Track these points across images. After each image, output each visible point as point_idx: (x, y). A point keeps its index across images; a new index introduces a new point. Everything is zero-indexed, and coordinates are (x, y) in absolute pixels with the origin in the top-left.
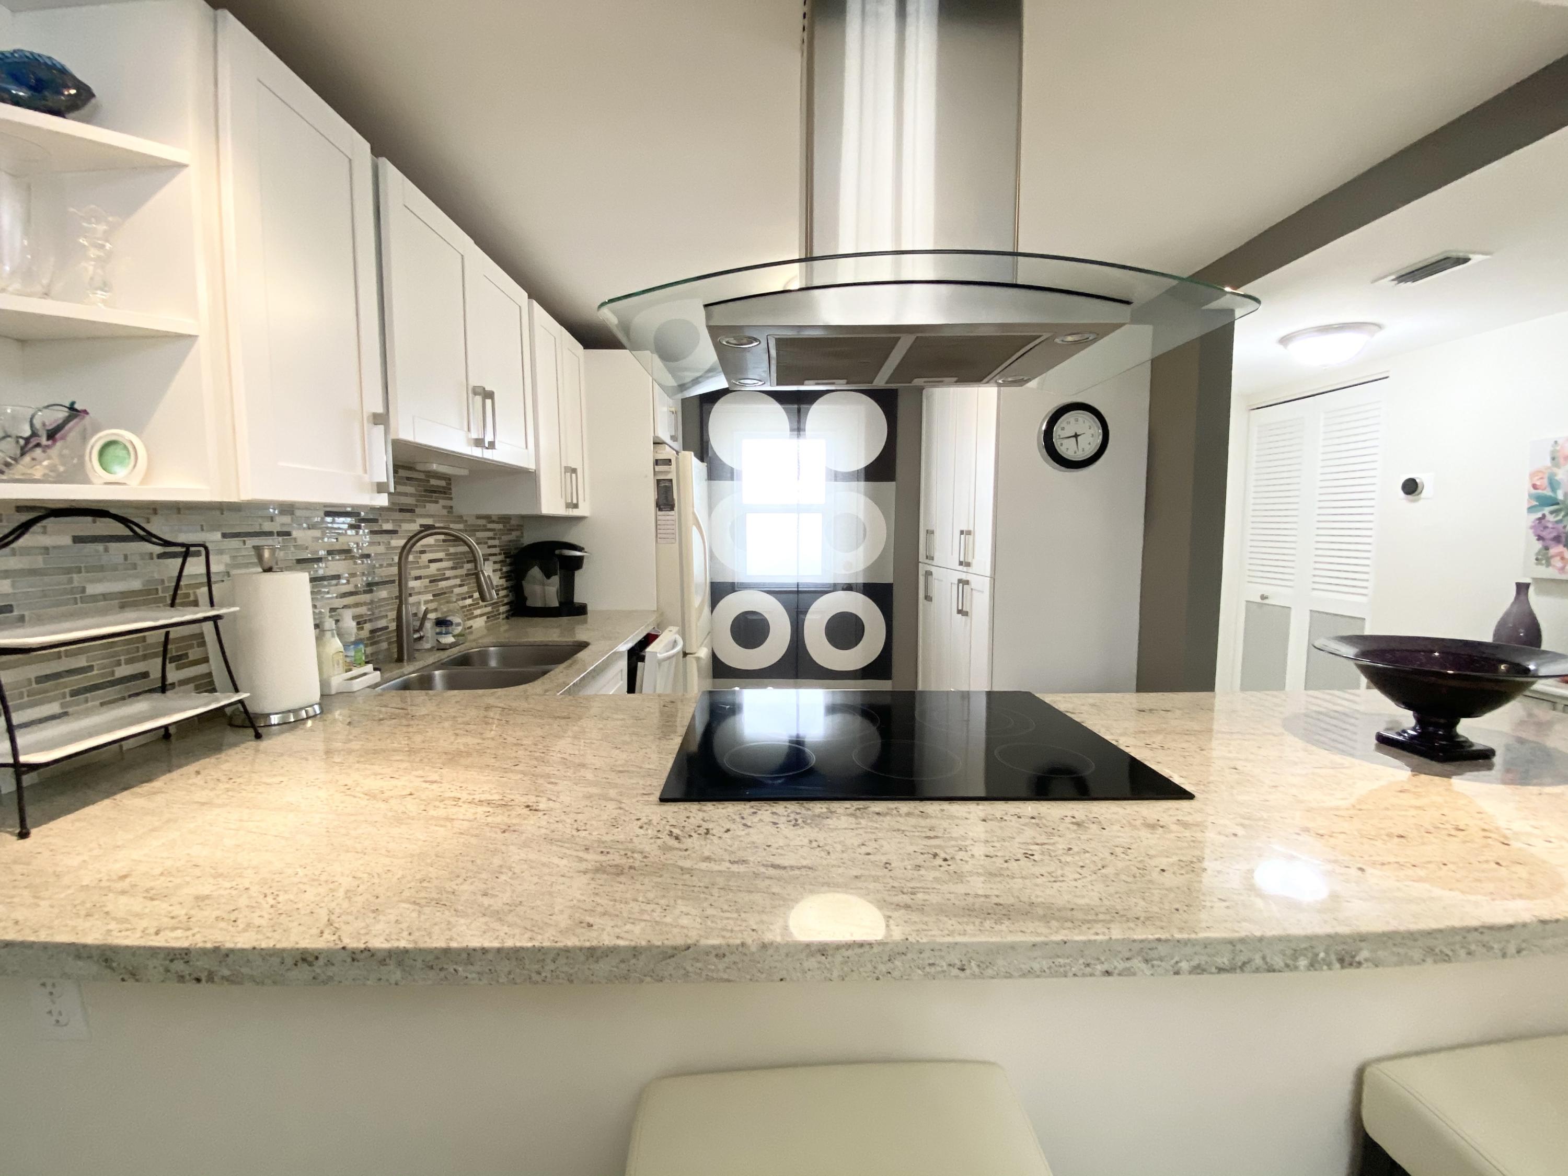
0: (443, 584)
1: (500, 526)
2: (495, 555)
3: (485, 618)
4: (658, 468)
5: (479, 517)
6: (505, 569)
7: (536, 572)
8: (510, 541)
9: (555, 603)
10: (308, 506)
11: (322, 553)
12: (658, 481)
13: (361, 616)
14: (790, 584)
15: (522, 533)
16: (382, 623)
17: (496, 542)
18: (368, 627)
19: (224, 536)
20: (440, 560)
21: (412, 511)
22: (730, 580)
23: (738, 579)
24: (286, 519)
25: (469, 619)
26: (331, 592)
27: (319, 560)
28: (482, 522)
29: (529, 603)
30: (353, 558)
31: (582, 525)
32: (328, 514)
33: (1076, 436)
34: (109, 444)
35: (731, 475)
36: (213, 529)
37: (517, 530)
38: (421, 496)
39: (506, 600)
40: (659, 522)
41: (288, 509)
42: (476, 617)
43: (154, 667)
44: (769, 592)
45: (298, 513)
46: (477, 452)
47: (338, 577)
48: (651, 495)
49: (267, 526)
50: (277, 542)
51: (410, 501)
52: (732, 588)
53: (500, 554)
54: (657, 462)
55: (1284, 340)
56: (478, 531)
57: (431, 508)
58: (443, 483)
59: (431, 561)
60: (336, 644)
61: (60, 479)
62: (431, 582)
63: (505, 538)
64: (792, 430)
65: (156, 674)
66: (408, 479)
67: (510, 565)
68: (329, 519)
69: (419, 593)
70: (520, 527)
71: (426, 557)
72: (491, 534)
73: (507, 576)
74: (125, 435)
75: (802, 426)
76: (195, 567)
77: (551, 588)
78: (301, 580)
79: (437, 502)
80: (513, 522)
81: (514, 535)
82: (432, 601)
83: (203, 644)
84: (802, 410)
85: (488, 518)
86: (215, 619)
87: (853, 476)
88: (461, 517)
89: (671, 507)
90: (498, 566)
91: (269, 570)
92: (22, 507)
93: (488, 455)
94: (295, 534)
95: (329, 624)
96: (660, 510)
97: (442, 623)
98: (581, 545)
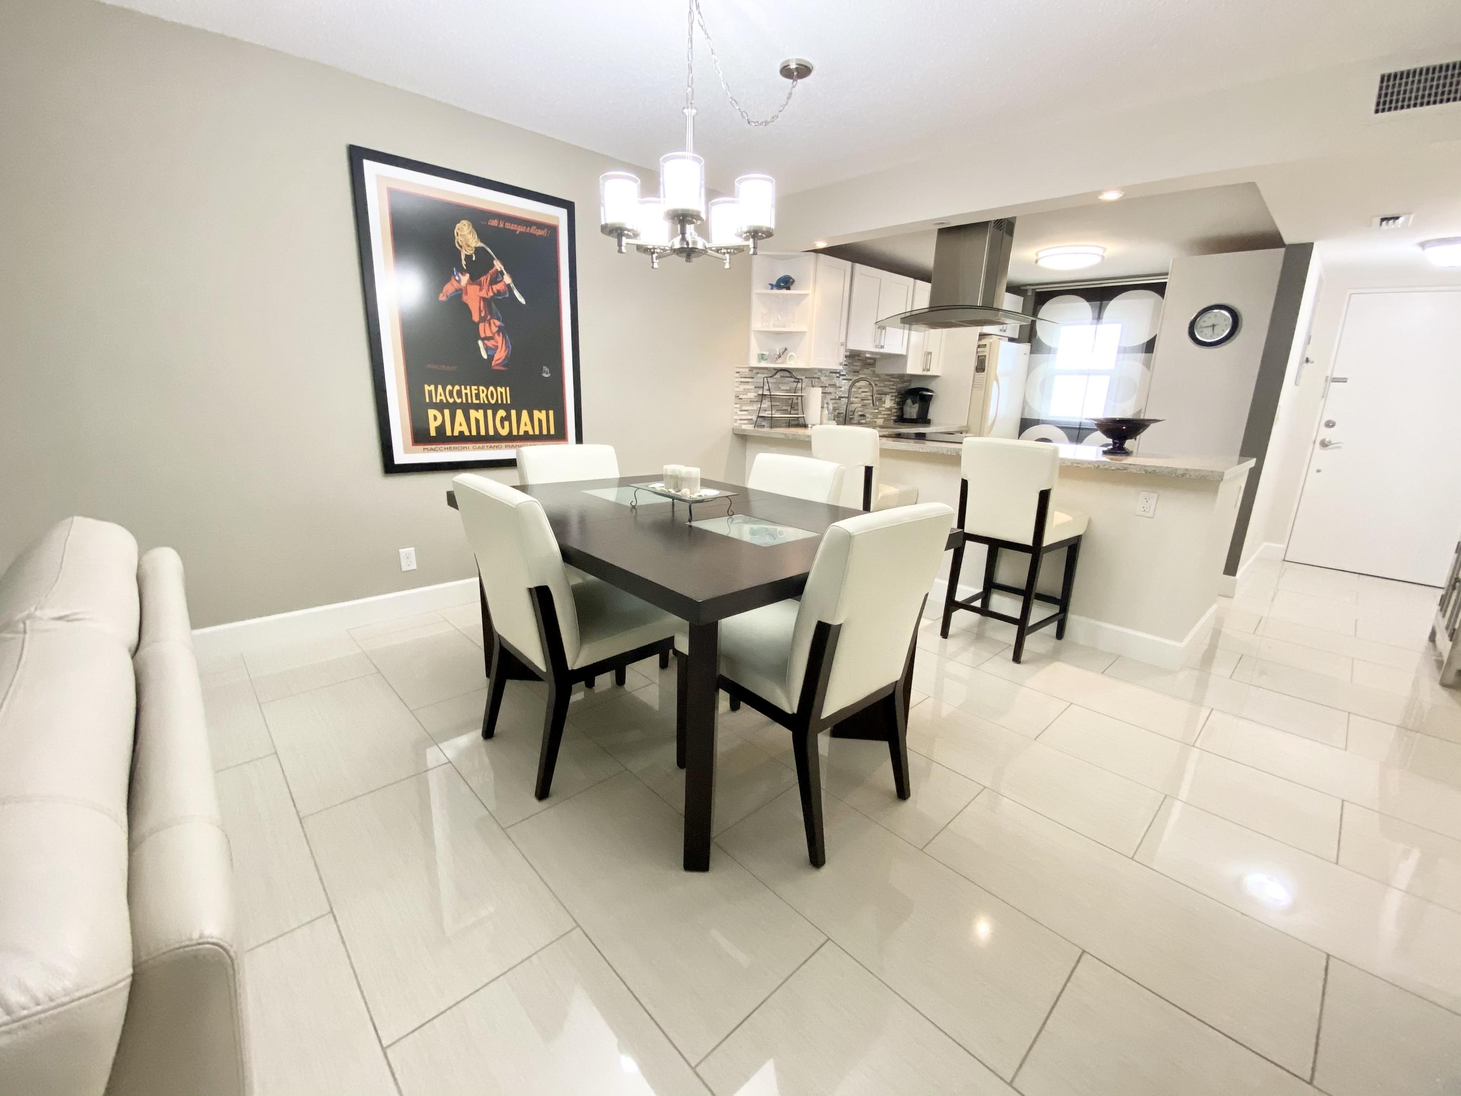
0: (866, 402)
1: (898, 380)
2: (893, 392)
3: (883, 420)
4: (979, 350)
5: (887, 375)
6: (897, 400)
7: (909, 401)
8: (903, 387)
9: (915, 417)
10: (826, 370)
11: (827, 385)
12: (979, 356)
13: (835, 407)
14: (1075, 423)
15: (910, 384)
16: (841, 412)
17: (895, 387)
18: (837, 411)
19: (806, 378)
20: (866, 392)
21: (858, 372)
22: (1037, 418)
23: (1042, 417)
24: (819, 374)
25: (876, 418)
26: (829, 397)
27: (826, 387)
28: (888, 377)
29: (905, 417)
30: (836, 387)
31: (937, 381)
32: (831, 372)
33: (1214, 326)
34: (790, 356)
35: (1049, 350)
36: (804, 376)
37: (907, 382)
38: (862, 366)
39: (895, 414)
40: (976, 379)
41: (820, 370)
42: (879, 418)
43: (789, 408)
44: (1061, 428)
45: (823, 372)
46: (877, 350)
47: (830, 393)
48: (973, 363)
49: (815, 376)
50: (817, 380)
51: (858, 368)
52: (1037, 422)
53: (895, 393)
54: (979, 346)
55: (1423, 245)
56: (885, 381)
57: (866, 371)
58: (872, 361)
59: (863, 392)
60: (826, 412)
61: (781, 363)
62: (862, 400)
63: (900, 386)
64: (1093, 318)
65: (789, 411)
66: (859, 360)
67: (900, 398)
68: (831, 374)
69: (856, 403)
70: (909, 381)
71: (860, 390)
72: (892, 383)
73: (898, 403)
74: (793, 354)
75: (1101, 316)
76: (799, 385)
77: (914, 409)
78: (820, 390)
79: (869, 369)
80: (906, 378)
81: (905, 384)
82: (860, 407)
83: (798, 405)
84: (1103, 305)
85: (892, 376)
86: (802, 396)
87: (1134, 350)
88: (878, 375)
89: (983, 370)
90: (894, 398)
91: (813, 387)
92: (775, 369)
93: (882, 351)
94: (821, 378)
95: (825, 405)
96: (977, 372)
97: (863, 416)
98: (933, 389)
